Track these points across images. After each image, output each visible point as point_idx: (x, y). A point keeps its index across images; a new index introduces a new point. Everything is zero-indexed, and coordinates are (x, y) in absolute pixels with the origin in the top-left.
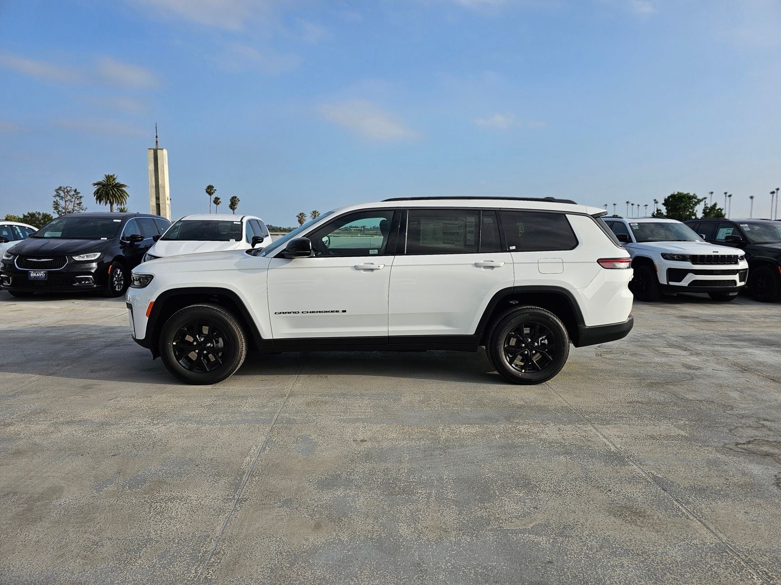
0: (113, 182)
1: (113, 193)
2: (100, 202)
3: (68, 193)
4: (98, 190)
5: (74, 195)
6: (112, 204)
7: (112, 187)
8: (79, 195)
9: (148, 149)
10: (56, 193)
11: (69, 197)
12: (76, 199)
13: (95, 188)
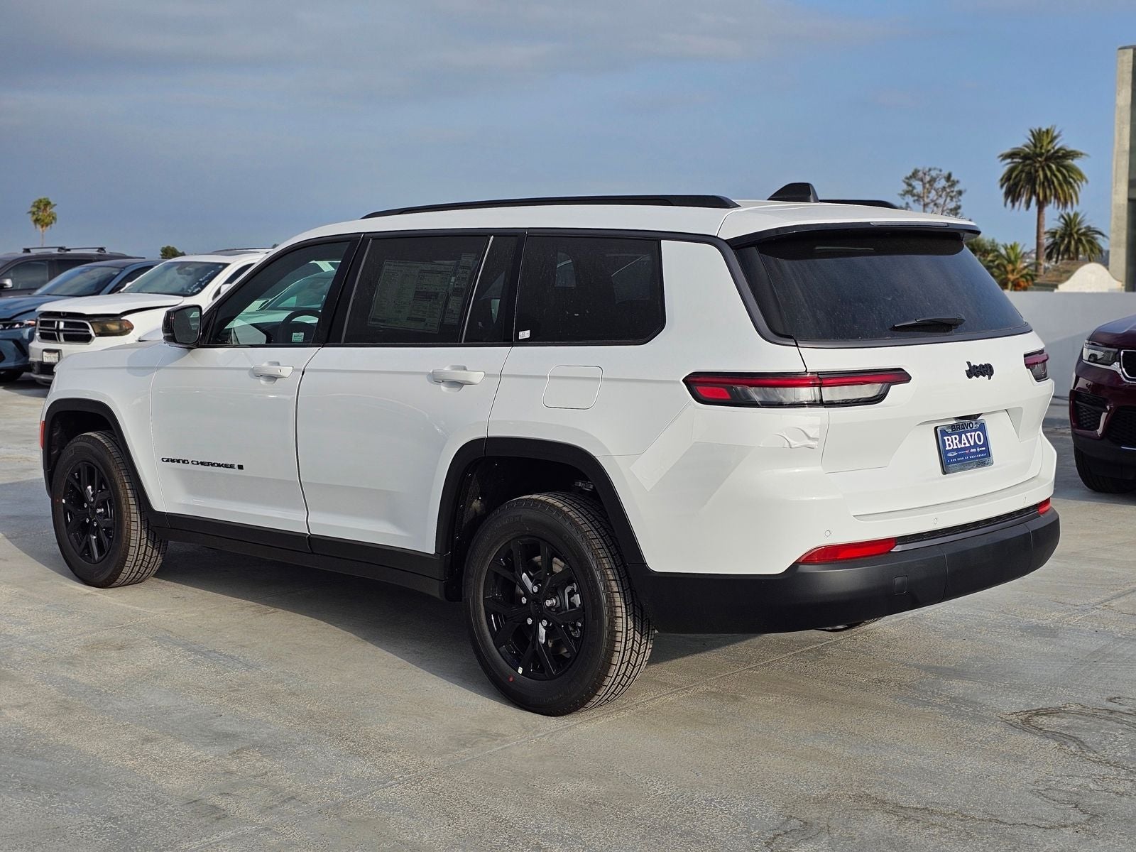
0: (1049, 148)
1: (1045, 176)
2: (1013, 202)
3: (931, 185)
4: (1011, 171)
5: (944, 188)
6: (1041, 206)
7: (1046, 160)
8: (956, 189)
9: (1120, 49)
10: (905, 187)
11: (933, 195)
12: (949, 199)
13: (1003, 168)
